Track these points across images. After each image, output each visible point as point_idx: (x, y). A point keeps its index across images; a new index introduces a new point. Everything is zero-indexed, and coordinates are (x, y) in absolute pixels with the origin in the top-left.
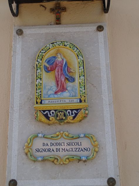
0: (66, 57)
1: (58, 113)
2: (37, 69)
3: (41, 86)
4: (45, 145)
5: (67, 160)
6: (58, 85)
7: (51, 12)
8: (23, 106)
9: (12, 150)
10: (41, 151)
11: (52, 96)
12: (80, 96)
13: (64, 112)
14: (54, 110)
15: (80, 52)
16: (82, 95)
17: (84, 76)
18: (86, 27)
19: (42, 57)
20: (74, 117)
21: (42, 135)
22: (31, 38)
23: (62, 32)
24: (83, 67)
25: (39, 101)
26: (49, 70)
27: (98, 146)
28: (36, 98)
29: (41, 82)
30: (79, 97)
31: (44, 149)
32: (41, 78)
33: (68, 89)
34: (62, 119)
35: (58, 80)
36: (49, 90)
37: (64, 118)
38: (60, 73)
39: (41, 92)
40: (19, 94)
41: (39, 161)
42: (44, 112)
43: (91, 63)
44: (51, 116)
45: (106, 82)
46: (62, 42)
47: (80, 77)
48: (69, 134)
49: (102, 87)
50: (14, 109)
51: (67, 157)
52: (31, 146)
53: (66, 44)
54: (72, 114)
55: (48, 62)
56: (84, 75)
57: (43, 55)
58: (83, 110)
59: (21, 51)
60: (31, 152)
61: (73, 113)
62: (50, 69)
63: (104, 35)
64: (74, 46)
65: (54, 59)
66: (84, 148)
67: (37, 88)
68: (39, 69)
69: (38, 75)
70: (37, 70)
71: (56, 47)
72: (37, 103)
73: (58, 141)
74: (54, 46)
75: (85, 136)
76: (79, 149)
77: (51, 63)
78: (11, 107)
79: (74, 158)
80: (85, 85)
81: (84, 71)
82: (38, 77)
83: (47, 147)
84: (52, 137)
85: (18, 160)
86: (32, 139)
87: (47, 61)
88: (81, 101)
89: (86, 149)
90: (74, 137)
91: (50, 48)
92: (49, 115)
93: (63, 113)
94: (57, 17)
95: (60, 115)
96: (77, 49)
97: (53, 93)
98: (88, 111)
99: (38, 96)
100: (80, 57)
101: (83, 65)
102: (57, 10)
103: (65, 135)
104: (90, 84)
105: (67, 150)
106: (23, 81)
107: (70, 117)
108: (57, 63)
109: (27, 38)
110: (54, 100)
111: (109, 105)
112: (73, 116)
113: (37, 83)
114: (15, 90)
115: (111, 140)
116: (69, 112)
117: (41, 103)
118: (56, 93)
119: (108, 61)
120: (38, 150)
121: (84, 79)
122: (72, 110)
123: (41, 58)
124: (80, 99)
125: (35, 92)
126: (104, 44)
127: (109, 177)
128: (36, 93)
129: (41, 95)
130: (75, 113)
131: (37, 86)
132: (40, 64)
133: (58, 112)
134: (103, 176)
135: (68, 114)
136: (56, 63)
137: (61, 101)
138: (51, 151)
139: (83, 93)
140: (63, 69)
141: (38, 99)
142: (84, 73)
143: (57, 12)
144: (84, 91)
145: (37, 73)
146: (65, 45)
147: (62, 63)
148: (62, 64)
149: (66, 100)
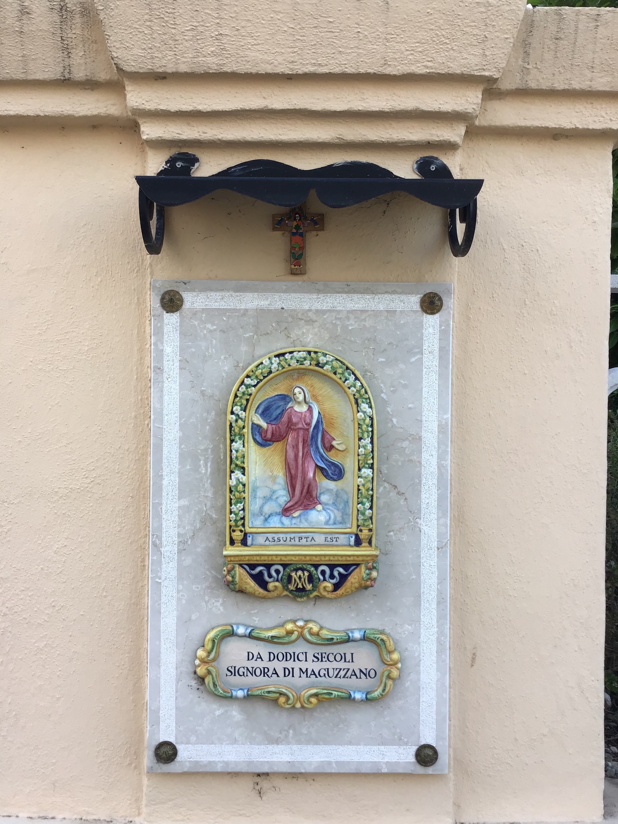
0: (320, 398)
1: (293, 574)
2: (233, 437)
3: (244, 492)
4: (255, 658)
5: (313, 700)
6: (293, 487)
7: (274, 229)
9: (160, 667)
10: (241, 673)
11: (275, 522)
12: (358, 526)
13: (308, 571)
14: (281, 565)
15: (363, 391)
16: (364, 525)
17: (372, 467)
18: (386, 295)
19: (248, 400)
20: (337, 587)
21: (247, 629)
23: (310, 310)
24: (372, 438)
25: (238, 535)
26: (266, 440)
27: (399, 665)
28: (230, 527)
29: (244, 479)
30: (354, 529)
31: (251, 669)
32: (243, 468)
33: (324, 498)
34: (303, 589)
35: (293, 472)
36: (267, 499)
37: (309, 587)
38: (301, 454)
39: (243, 509)
41: (237, 698)
42: (253, 570)
44: (271, 580)
46: (309, 352)
47: (359, 470)
48: (321, 628)
50: (162, 550)
51: (314, 691)
52: (214, 660)
53: (322, 359)
54: (332, 576)
55: (265, 413)
56: (372, 464)
57: (250, 395)
58: (363, 567)
60: (214, 676)
61: (336, 573)
62: (269, 435)
63: (441, 326)
64: (348, 368)
65: (282, 403)
66: (361, 671)
67: (231, 499)
68: (237, 438)
69: (234, 456)
70: (232, 441)
71: (290, 368)
72: (232, 542)
73: (290, 649)
74: (283, 363)
75: (365, 638)
76: (346, 670)
77: (274, 416)
78: (155, 545)
79: (333, 696)
80: (372, 496)
81: (372, 451)
82: (237, 465)
83: (260, 664)
84: (272, 637)
85: (177, 692)
86: (216, 641)
87: (260, 411)
88: (358, 542)
89: (364, 671)
90: (335, 640)
91: (270, 372)
92: (266, 577)
93: (306, 574)
94: (293, 248)
95: (298, 580)
96: (357, 379)
98: (378, 572)
99: (236, 521)
100: (364, 406)
101: (372, 431)
102: (295, 223)
103: (311, 634)
104: (386, 485)
105: (315, 674)
106: (188, 467)
107: (326, 584)
108: (294, 420)
109: (196, 323)
110: (281, 536)
111: (438, 549)
112: (334, 581)
113: (233, 482)
115: (434, 648)
116: (323, 572)
117: (244, 543)
118: (286, 511)
120: (234, 671)
121: (373, 478)
122: (332, 567)
123: (244, 402)
124: (357, 536)
125: (228, 511)
128: (231, 513)
129: (243, 518)
130: (340, 574)
131: (231, 491)
132: (240, 423)
133: (292, 571)
134: (406, 740)
135: (321, 578)
136: (290, 420)
137: (300, 539)
138: (270, 674)
139: (365, 520)
140: (309, 440)
141: (234, 531)
142: (373, 458)
143: (294, 231)
144: (368, 513)
145: (231, 451)
146: (318, 365)
147: (308, 421)
148: (309, 424)
149: (316, 537)
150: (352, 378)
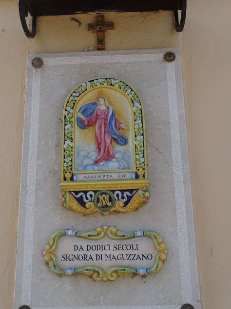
0: (113, 103)
1: (100, 196)
2: (66, 123)
3: (72, 151)
4: (79, 249)
5: (114, 274)
6: (99, 149)
7: (89, 30)
8: (42, 183)
9: (23, 257)
10: (71, 259)
11: (90, 168)
12: (137, 168)
13: (109, 194)
14: (93, 191)
15: (136, 96)
16: (140, 167)
17: (143, 135)
18: (146, 55)
20: (126, 203)
21: (73, 232)
22: (55, 73)
23: (107, 63)
24: (142, 120)
25: (68, 176)
26: (85, 126)
27: (166, 251)
28: (64, 170)
29: (72, 144)
30: (135, 170)
31: (76, 256)
32: (72, 138)
33: (117, 156)
35: (99, 141)
36: (86, 157)
38: (103, 131)
39: (72, 161)
40: (36, 163)
41: (68, 275)
42: (77, 195)
43: (154, 114)
44: (88, 201)
45: (179, 145)
46: (106, 79)
47: (136, 136)
48: (118, 230)
49: (173, 153)
50: (27, 188)
51: (114, 269)
52: (54, 250)
53: (113, 82)
54: (123, 198)
55: (84, 112)
56: (143, 133)
57: (76, 101)
58: (140, 192)
59: (41, 94)
60: (54, 260)
61: (125, 195)
62: (86, 123)
63: (175, 67)
64: (127, 85)
65: (93, 107)
66: (143, 255)
67: (64, 155)
68: (68, 122)
69: (66, 132)
70: (65, 125)
71: (96, 87)
72: (65, 179)
73: (100, 243)
74: (93, 85)
75: (144, 235)
76: (133, 255)
77: (89, 113)
78: (23, 186)
79: (126, 271)
80: (144, 150)
81: (142, 127)
82: (68, 137)
83: (81, 253)
84: (89, 235)
85: (32, 273)
86: (56, 239)
87: (81, 111)
88: (137, 177)
89: (145, 255)
90: (126, 236)
91: (86, 89)
92: (85, 200)
93: (108, 196)
94: (98, 37)
95: (103, 200)
96: (132, 90)
97: (92, 162)
98: (149, 193)
99: (67, 167)
100: (136, 104)
101: (142, 116)
102: (99, 27)
103: (111, 233)
104: (152, 148)
105: (115, 258)
106: (43, 143)
107: (119, 202)
108: (99, 114)
109: (49, 72)
110: (93, 175)
111: (184, 182)
112: (124, 200)
113: (65, 146)
114: (29, 158)
115: (186, 241)
116: (118, 195)
117: (72, 179)
118: (96, 162)
119: (182, 111)
120: (66, 258)
121: (143, 141)
122: (123, 191)
123: (73, 105)
124: (136, 173)
125: (63, 162)
126: (177, 82)
127: (184, 304)
129: (71, 165)
130: (127, 196)
131: (65, 151)
132: (70, 115)
133: (99, 195)
135: (117, 198)
136: (97, 113)
137: (104, 176)
138: (88, 258)
139: (141, 164)
140: (108, 123)
141: (66, 172)
142: (143, 130)
143: (99, 30)
144: (142, 160)
145: (65, 129)
146: (111, 85)
147: (106, 114)
148: (107, 116)
149: (113, 174)
150: (130, 90)
